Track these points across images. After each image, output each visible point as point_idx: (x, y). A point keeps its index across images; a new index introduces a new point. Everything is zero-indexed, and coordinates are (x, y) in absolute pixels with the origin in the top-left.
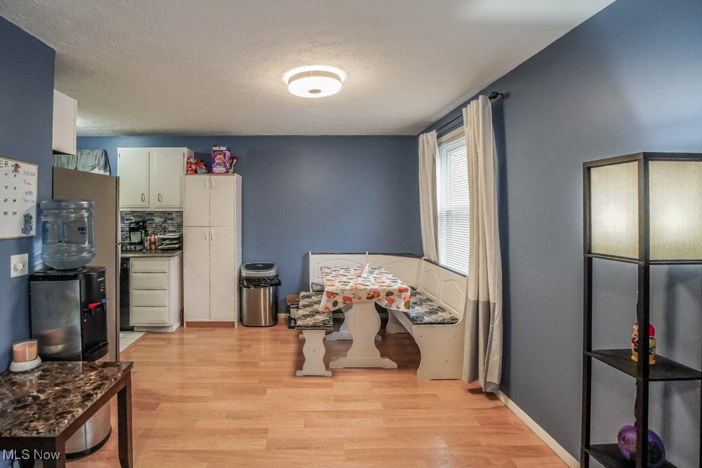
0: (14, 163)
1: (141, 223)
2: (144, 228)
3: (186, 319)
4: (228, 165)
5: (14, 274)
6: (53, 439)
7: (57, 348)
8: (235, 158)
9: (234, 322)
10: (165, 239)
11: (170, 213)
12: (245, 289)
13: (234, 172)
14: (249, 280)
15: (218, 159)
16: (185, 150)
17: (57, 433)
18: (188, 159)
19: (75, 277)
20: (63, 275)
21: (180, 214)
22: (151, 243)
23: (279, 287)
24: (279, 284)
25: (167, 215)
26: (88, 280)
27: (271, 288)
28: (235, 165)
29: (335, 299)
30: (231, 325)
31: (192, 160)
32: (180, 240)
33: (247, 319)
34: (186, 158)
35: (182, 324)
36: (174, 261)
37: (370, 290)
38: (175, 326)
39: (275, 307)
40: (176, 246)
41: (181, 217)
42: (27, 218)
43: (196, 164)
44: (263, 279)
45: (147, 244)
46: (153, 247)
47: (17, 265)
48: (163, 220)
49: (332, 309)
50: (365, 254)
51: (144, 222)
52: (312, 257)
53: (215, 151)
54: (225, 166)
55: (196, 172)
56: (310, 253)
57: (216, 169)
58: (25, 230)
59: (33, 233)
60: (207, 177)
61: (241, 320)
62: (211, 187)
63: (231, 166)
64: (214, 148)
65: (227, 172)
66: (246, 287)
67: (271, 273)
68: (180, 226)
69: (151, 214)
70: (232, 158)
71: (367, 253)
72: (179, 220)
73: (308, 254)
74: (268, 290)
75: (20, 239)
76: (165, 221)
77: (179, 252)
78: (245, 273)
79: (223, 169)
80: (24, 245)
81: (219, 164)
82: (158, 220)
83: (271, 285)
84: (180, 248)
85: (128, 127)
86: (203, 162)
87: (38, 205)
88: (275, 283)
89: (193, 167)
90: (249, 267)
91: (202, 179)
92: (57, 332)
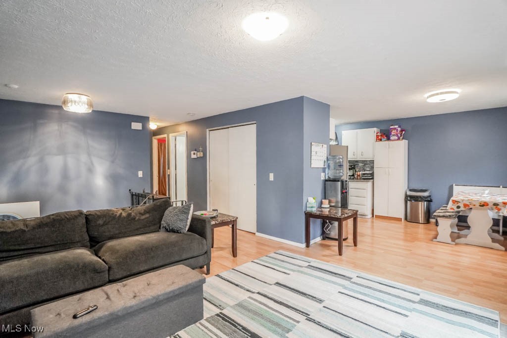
0: (322, 145)
1: (353, 166)
2: (354, 168)
3: (375, 214)
4: (399, 135)
5: (322, 179)
6: (341, 219)
7: (333, 204)
8: (404, 130)
9: (401, 219)
10: (364, 174)
11: (367, 161)
12: (409, 202)
13: (403, 139)
14: (412, 197)
15: (394, 132)
16: (375, 129)
17: (342, 217)
18: (377, 133)
19: (338, 181)
20: (335, 180)
21: (372, 162)
22: (358, 176)
23: (431, 203)
24: (431, 201)
25: (365, 162)
26: (342, 182)
27: (425, 203)
28: (404, 134)
29: (458, 205)
30: (400, 220)
31: (379, 134)
32: (372, 174)
33: (410, 218)
34: (376, 133)
35: (373, 216)
36: (370, 184)
37: (481, 201)
38: (370, 216)
39: (428, 215)
40: (370, 177)
41: (373, 163)
42: (325, 161)
43: (381, 136)
44: (420, 197)
45: (356, 176)
46: (359, 178)
47: (323, 177)
48: (363, 164)
49: (457, 210)
50: (499, 187)
51: (354, 166)
52: (455, 187)
53: (391, 129)
54: (397, 136)
55: (381, 140)
56: (454, 185)
57: (392, 138)
58: (324, 165)
59: (326, 166)
60: (387, 142)
61: (406, 219)
62: (389, 148)
63: (401, 136)
64: (391, 127)
65: (399, 139)
66: (409, 200)
67: (426, 194)
68: (372, 168)
69: (357, 161)
70: (402, 131)
71: (501, 186)
72: (372, 165)
73: (452, 185)
74: (423, 203)
75: (323, 168)
76: (364, 166)
77: (372, 180)
78: (409, 193)
79: (397, 138)
80: (324, 170)
81: (393, 135)
82: (361, 165)
83: (425, 201)
84: (373, 179)
85: (347, 121)
86: (385, 135)
87: (327, 157)
88: (429, 200)
89: (380, 138)
90: (411, 190)
91: (384, 143)
92: (333, 200)
